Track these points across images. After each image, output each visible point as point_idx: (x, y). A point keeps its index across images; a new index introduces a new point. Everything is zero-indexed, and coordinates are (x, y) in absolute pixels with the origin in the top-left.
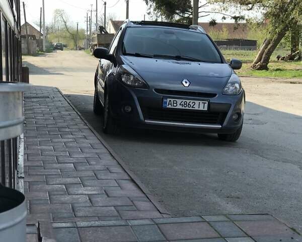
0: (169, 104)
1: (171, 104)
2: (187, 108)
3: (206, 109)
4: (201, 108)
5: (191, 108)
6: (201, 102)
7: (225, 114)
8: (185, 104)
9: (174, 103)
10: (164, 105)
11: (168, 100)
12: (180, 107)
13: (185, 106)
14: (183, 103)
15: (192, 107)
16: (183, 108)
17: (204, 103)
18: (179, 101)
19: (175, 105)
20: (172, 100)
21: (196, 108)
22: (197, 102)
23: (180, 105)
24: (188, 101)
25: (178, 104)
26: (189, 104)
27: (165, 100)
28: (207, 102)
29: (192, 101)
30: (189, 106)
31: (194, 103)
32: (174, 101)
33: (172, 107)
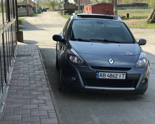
0: (100, 76)
1: (102, 76)
2: (112, 78)
3: (124, 78)
4: (121, 78)
5: (115, 78)
6: (121, 74)
7: (137, 81)
8: (111, 76)
9: (103, 75)
10: (97, 77)
11: (100, 73)
13: (111, 77)
14: (109, 75)
15: (116, 77)
16: (110, 78)
17: (123, 74)
18: (107, 74)
19: (104, 76)
21: (118, 78)
22: (119, 74)
23: (107, 76)
24: (113, 74)
25: (106, 75)
26: (113, 76)
27: (98, 74)
28: (125, 74)
30: (114, 77)
31: (116, 75)
32: (103, 74)
33: (102, 78)
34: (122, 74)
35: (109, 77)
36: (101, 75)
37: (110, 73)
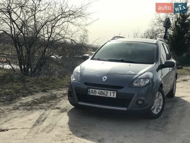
0: (91, 92)
1: (93, 93)
2: (103, 95)
4: (112, 96)
5: (105, 96)
6: (112, 92)
9: (94, 92)
10: (88, 93)
11: (91, 89)
12: (98, 95)
13: (101, 94)
14: (100, 92)
15: (106, 95)
17: (114, 93)
20: (93, 90)
21: (109, 96)
22: (109, 92)
23: (98, 93)
24: (103, 91)
25: (97, 92)
26: (104, 93)
27: (89, 90)
28: (116, 92)
29: (106, 91)
30: (104, 94)
33: (93, 94)
34: (113, 92)
37: (101, 91)
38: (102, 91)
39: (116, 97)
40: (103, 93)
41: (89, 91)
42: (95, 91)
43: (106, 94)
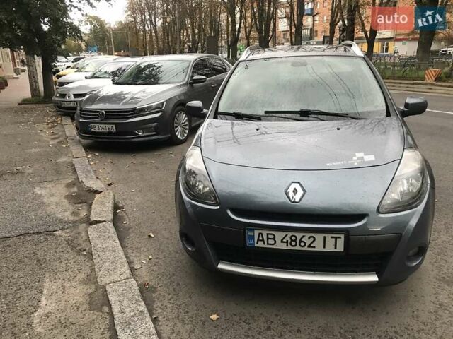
0: (258, 240)
1: (263, 240)
2: (298, 248)
3: (340, 248)
4: (330, 248)
5: (306, 248)
6: (328, 236)
8: (292, 241)
9: (268, 239)
10: (249, 242)
11: (257, 233)
12: (283, 246)
13: (293, 243)
14: (288, 238)
15: (309, 246)
16: (290, 248)
17: (336, 238)
18: (279, 235)
19: (271, 242)
20: (265, 233)
21: (318, 247)
22: (319, 237)
23: (282, 241)
24: (299, 235)
25: (278, 240)
26: (301, 241)
27: (250, 234)
28: (343, 236)
29: (308, 235)
30: (302, 244)
31: (312, 239)
32: (268, 234)
33: (266, 246)
34: (332, 237)
35: (287, 245)
36: (261, 238)
37: (290, 234)
38: (293, 234)
39: (342, 250)
40: (298, 241)
41: (253, 237)
42: (272, 237)
43: (307, 245)
